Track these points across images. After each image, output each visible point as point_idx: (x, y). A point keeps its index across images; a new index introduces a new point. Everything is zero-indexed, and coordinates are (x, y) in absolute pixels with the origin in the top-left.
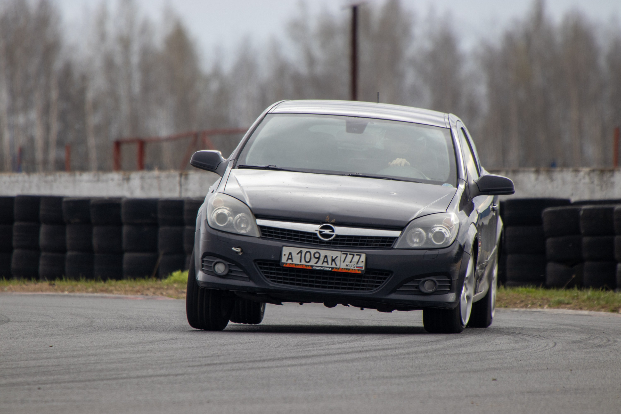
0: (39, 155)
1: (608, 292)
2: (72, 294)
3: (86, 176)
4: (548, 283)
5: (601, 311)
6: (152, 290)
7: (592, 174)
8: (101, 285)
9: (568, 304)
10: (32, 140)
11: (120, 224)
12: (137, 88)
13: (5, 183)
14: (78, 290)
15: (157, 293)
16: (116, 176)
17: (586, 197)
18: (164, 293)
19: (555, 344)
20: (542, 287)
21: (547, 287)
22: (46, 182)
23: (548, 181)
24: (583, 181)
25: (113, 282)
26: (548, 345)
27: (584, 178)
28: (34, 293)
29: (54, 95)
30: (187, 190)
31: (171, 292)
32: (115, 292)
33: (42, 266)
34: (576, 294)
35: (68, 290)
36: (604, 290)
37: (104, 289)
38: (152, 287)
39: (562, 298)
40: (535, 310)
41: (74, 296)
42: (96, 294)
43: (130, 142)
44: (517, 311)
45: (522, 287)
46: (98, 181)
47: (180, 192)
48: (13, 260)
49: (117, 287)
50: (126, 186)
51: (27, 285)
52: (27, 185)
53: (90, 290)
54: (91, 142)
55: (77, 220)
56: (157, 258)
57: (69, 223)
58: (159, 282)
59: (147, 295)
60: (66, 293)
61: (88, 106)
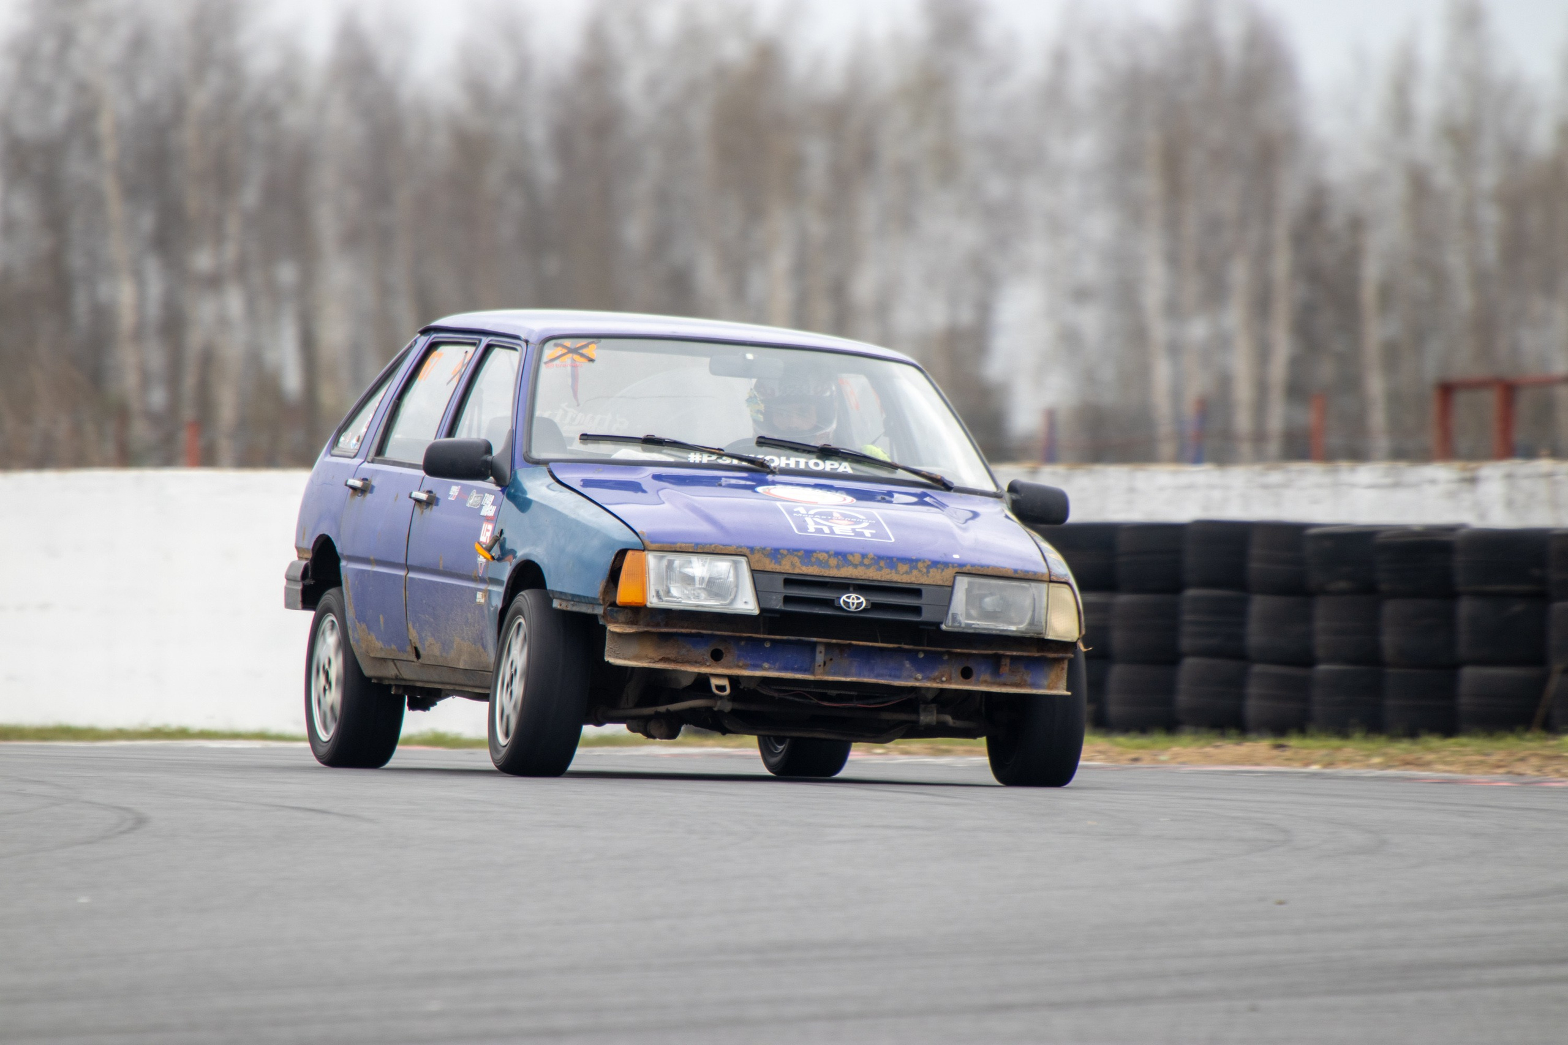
0: (1243, 421)
2: (1329, 771)
3: (1366, 474)
6: (1535, 761)
8: (1402, 748)
10: (1225, 382)
11: (1451, 595)
12: (1491, 251)
13: (1161, 489)
14: (1347, 761)
15: (1549, 769)
16: (1442, 473)
18: (1565, 771)
22: (1265, 487)
25: (1435, 742)
28: (1233, 768)
29: (1282, 264)
32: (1440, 767)
33: (1254, 706)
35: (1318, 762)
37: (1410, 758)
38: (1535, 755)
41: (1336, 777)
42: (1389, 772)
43: (1477, 384)
46: (1396, 485)
48: (1183, 685)
49: (1444, 755)
50: (1467, 498)
51: (1217, 747)
52: (1217, 495)
53: (1376, 760)
54: (1376, 385)
55: (1343, 585)
56: (1543, 681)
57: (1325, 593)
58: (1552, 743)
59: (1520, 774)
60: (1315, 768)
61: (1369, 294)
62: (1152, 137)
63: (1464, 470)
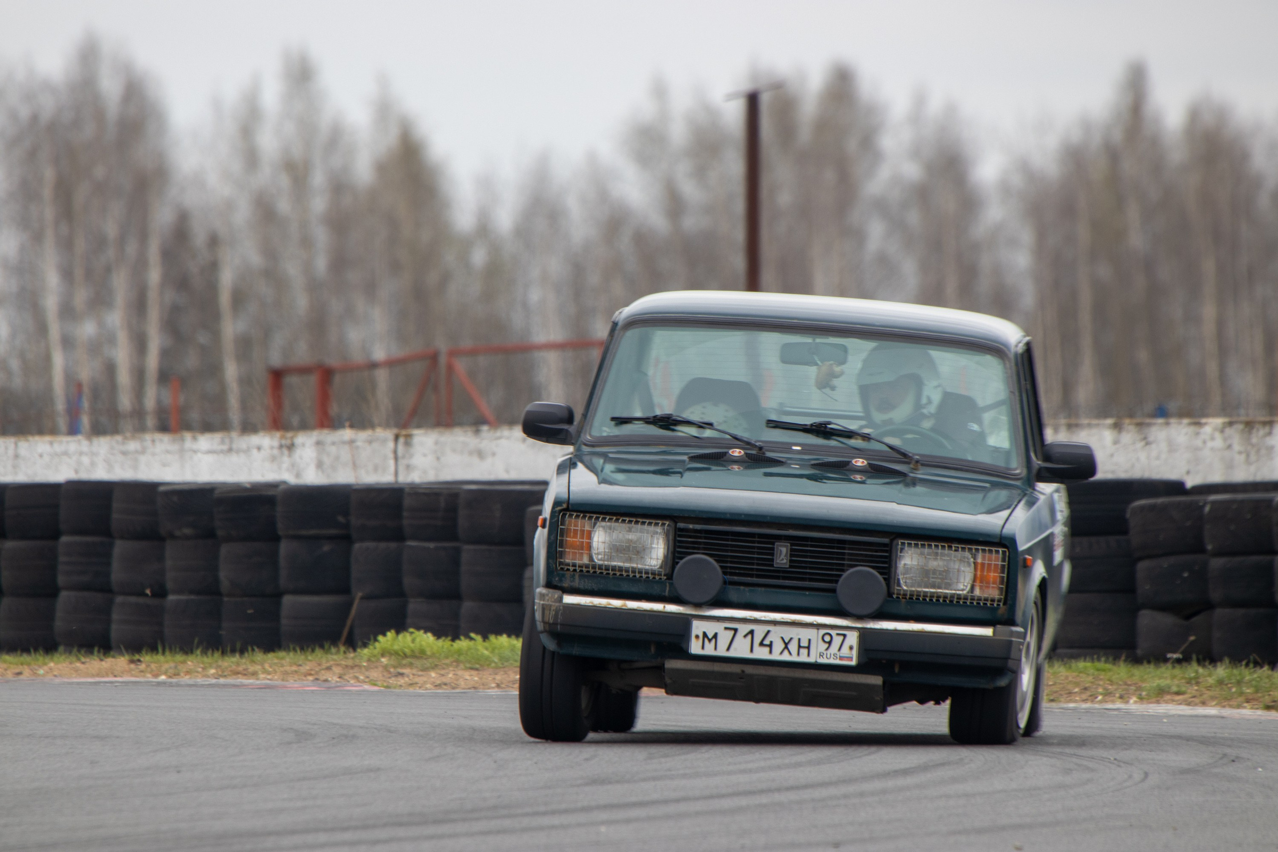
0: (125, 402)
1: (1258, 668)
2: (174, 680)
3: (205, 442)
4: (1139, 652)
5: (1245, 707)
6: (337, 670)
7: (1228, 431)
8: (231, 661)
9: (1178, 693)
10: (110, 369)
11: (276, 539)
12: (321, 264)
13: (41, 456)
14: (188, 673)
15: (346, 677)
16: (266, 441)
17: (1217, 477)
18: (362, 677)
19: (1146, 775)
20: (1125, 661)
21: (1136, 660)
22: (124, 453)
23: (1140, 445)
24: (1210, 444)
25: (259, 656)
26: (1130, 777)
27: (1213, 438)
28: (97, 679)
29: (154, 276)
30: (408, 467)
31: (374, 674)
32: (262, 676)
33: (116, 630)
34: (1193, 675)
35: (165, 673)
36: (1251, 665)
37: (240, 669)
38: (338, 665)
39: (1163, 683)
40: (1110, 706)
41: (178, 685)
42: (222, 681)
43: (303, 371)
44: (1074, 709)
45: (1085, 660)
46: (230, 450)
47: (396, 474)
48: (59, 614)
49: (267, 666)
50: (286, 460)
51: (83, 663)
52: (86, 460)
53: (213, 671)
54: (231, 371)
55: (187, 531)
56: (349, 605)
57: (172, 536)
58: (352, 655)
59: (326, 681)
60: (163, 677)
61: (225, 299)
62: (49, 174)
63: (282, 437)
